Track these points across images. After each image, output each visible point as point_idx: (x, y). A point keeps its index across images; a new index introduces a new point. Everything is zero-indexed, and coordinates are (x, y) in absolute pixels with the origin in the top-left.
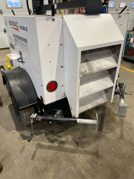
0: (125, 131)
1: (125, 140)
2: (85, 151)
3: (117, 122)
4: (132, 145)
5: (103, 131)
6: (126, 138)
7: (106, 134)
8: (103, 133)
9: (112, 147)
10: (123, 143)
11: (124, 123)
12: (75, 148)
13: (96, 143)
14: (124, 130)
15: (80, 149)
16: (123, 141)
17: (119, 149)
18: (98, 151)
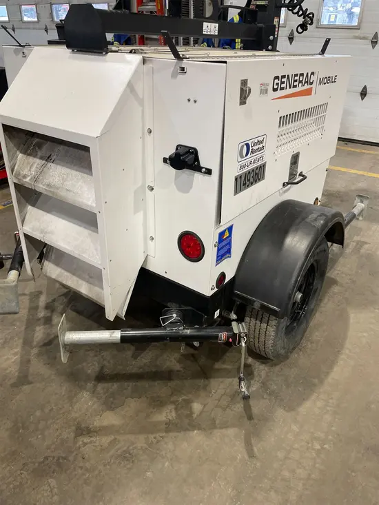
0: (115, 439)
1: (75, 442)
2: (29, 361)
3: (148, 416)
4: (61, 461)
5: (99, 384)
6: (85, 444)
7: (88, 393)
8: (90, 385)
9: (47, 411)
10: (65, 435)
11: (151, 437)
12: (35, 343)
13: (53, 377)
14: (118, 437)
15: (35, 351)
16: (72, 435)
17: (40, 426)
18: (30, 383)
